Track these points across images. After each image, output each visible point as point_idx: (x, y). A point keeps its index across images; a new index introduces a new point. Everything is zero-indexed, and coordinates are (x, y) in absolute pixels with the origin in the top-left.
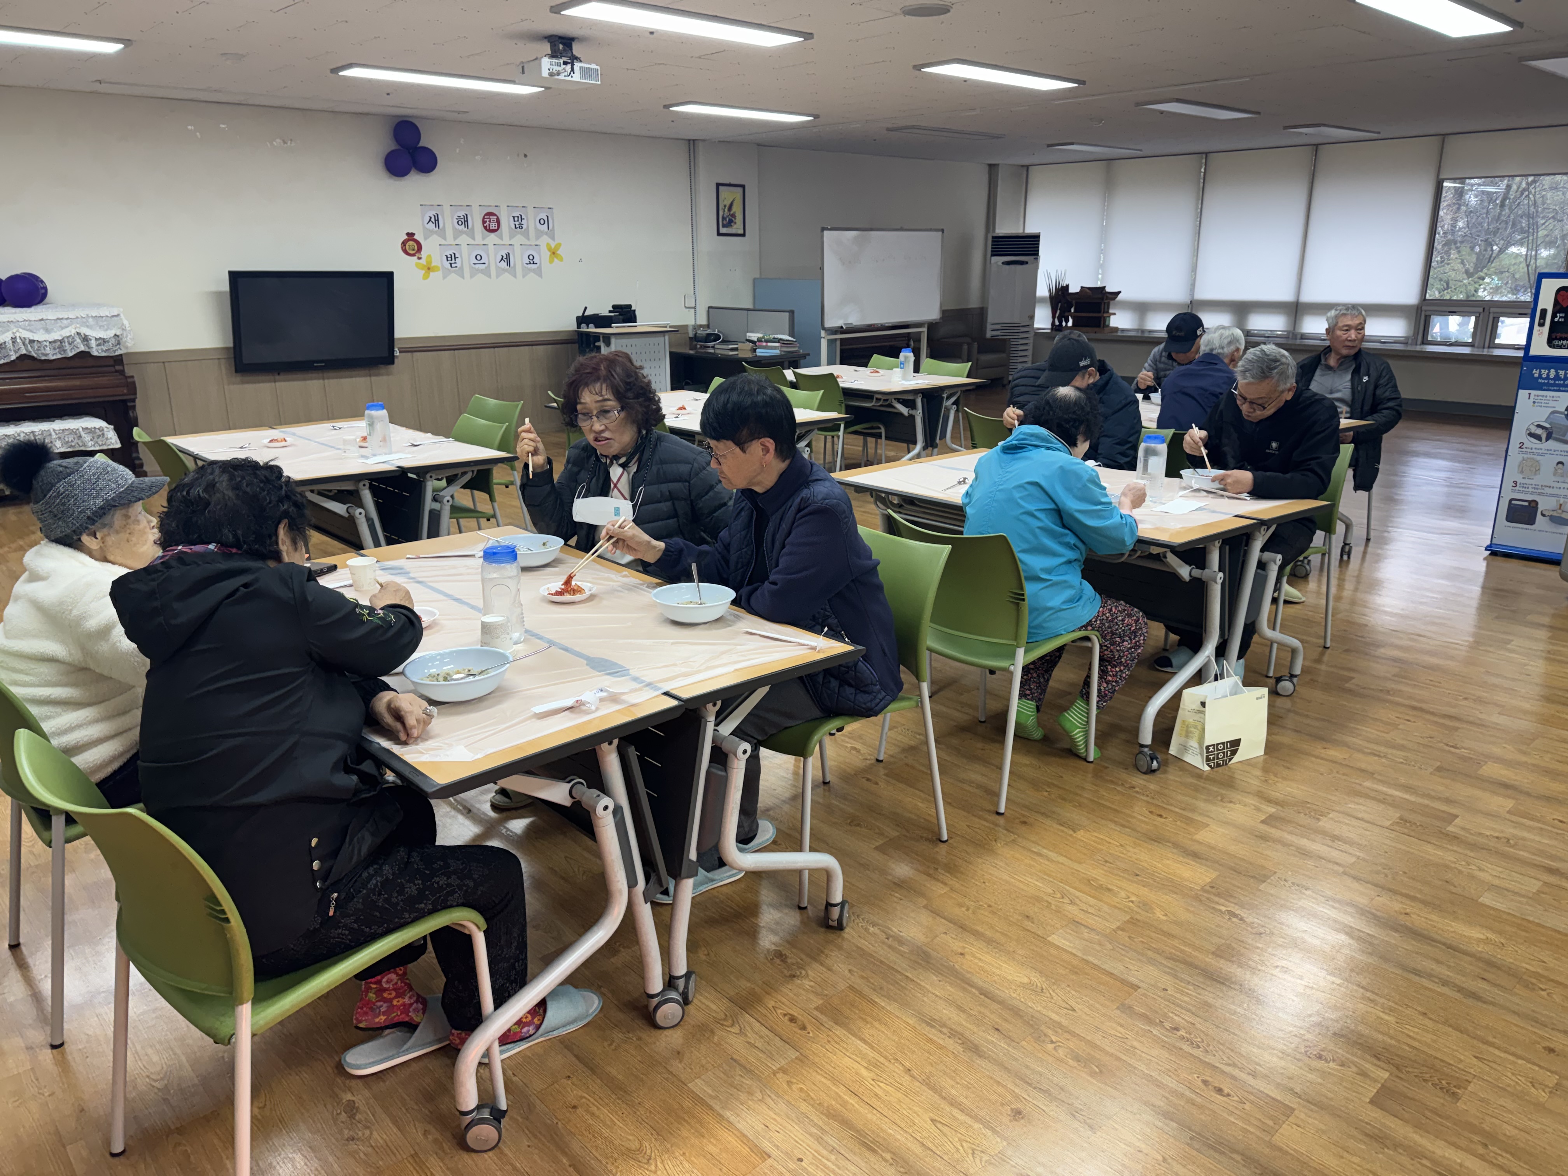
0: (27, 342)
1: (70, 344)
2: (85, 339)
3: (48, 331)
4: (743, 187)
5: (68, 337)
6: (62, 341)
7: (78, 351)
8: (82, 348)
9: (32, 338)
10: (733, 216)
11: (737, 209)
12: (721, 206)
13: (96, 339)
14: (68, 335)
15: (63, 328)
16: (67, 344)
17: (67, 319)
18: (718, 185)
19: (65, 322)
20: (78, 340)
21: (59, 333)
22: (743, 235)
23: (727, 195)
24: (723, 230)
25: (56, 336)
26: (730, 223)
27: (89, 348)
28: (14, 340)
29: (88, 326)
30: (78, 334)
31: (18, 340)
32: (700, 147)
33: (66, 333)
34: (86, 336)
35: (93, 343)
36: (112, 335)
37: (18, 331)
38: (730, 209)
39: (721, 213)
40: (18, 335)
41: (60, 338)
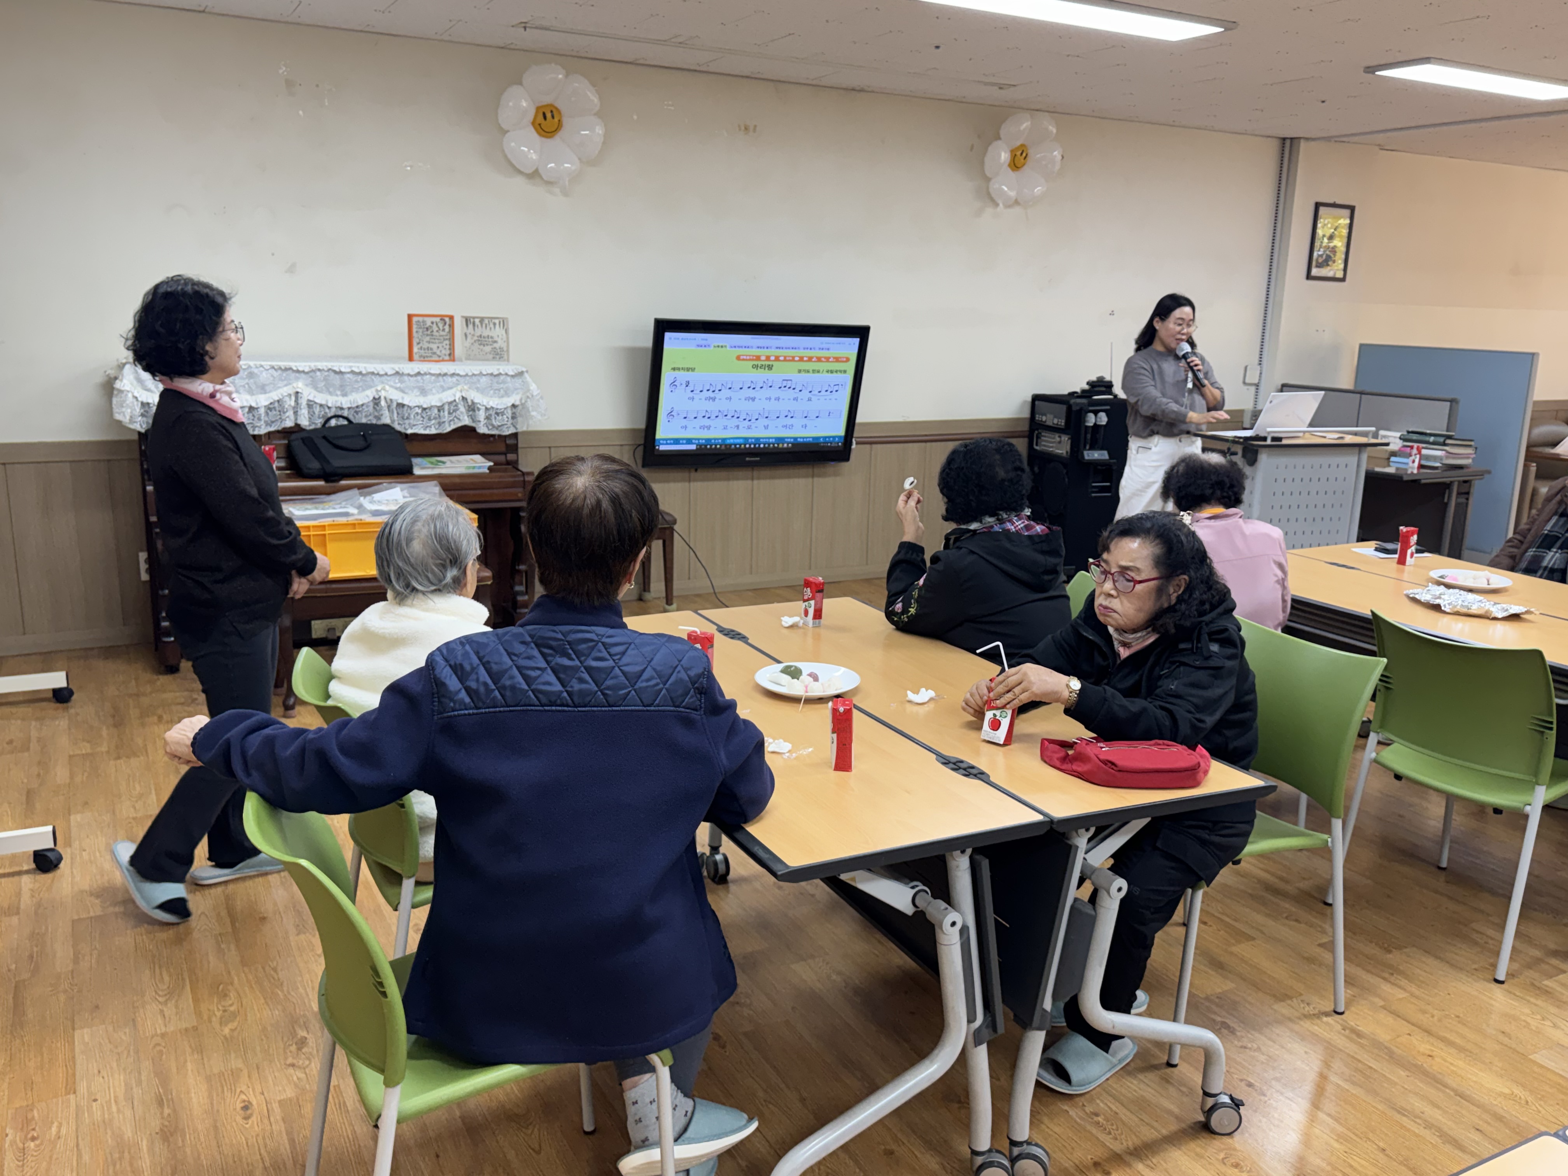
0: (395, 404)
1: (449, 413)
2: (472, 408)
3: (423, 392)
4: (1352, 208)
5: (450, 403)
6: (440, 409)
7: (460, 424)
8: (466, 421)
9: (400, 401)
10: (1333, 251)
11: (1340, 242)
13: (487, 409)
14: (451, 399)
15: (444, 389)
16: (446, 413)
17: (453, 375)
18: (1318, 205)
19: (449, 379)
20: (462, 409)
21: (438, 396)
22: (1343, 280)
23: (1328, 221)
24: (1315, 272)
25: (433, 400)
26: (1326, 262)
27: (474, 421)
28: (376, 401)
29: (478, 389)
30: (464, 399)
31: (383, 403)
33: (448, 396)
34: (473, 403)
35: (481, 415)
36: (510, 404)
37: (384, 389)
38: (1329, 241)
40: (383, 394)
41: (439, 404)
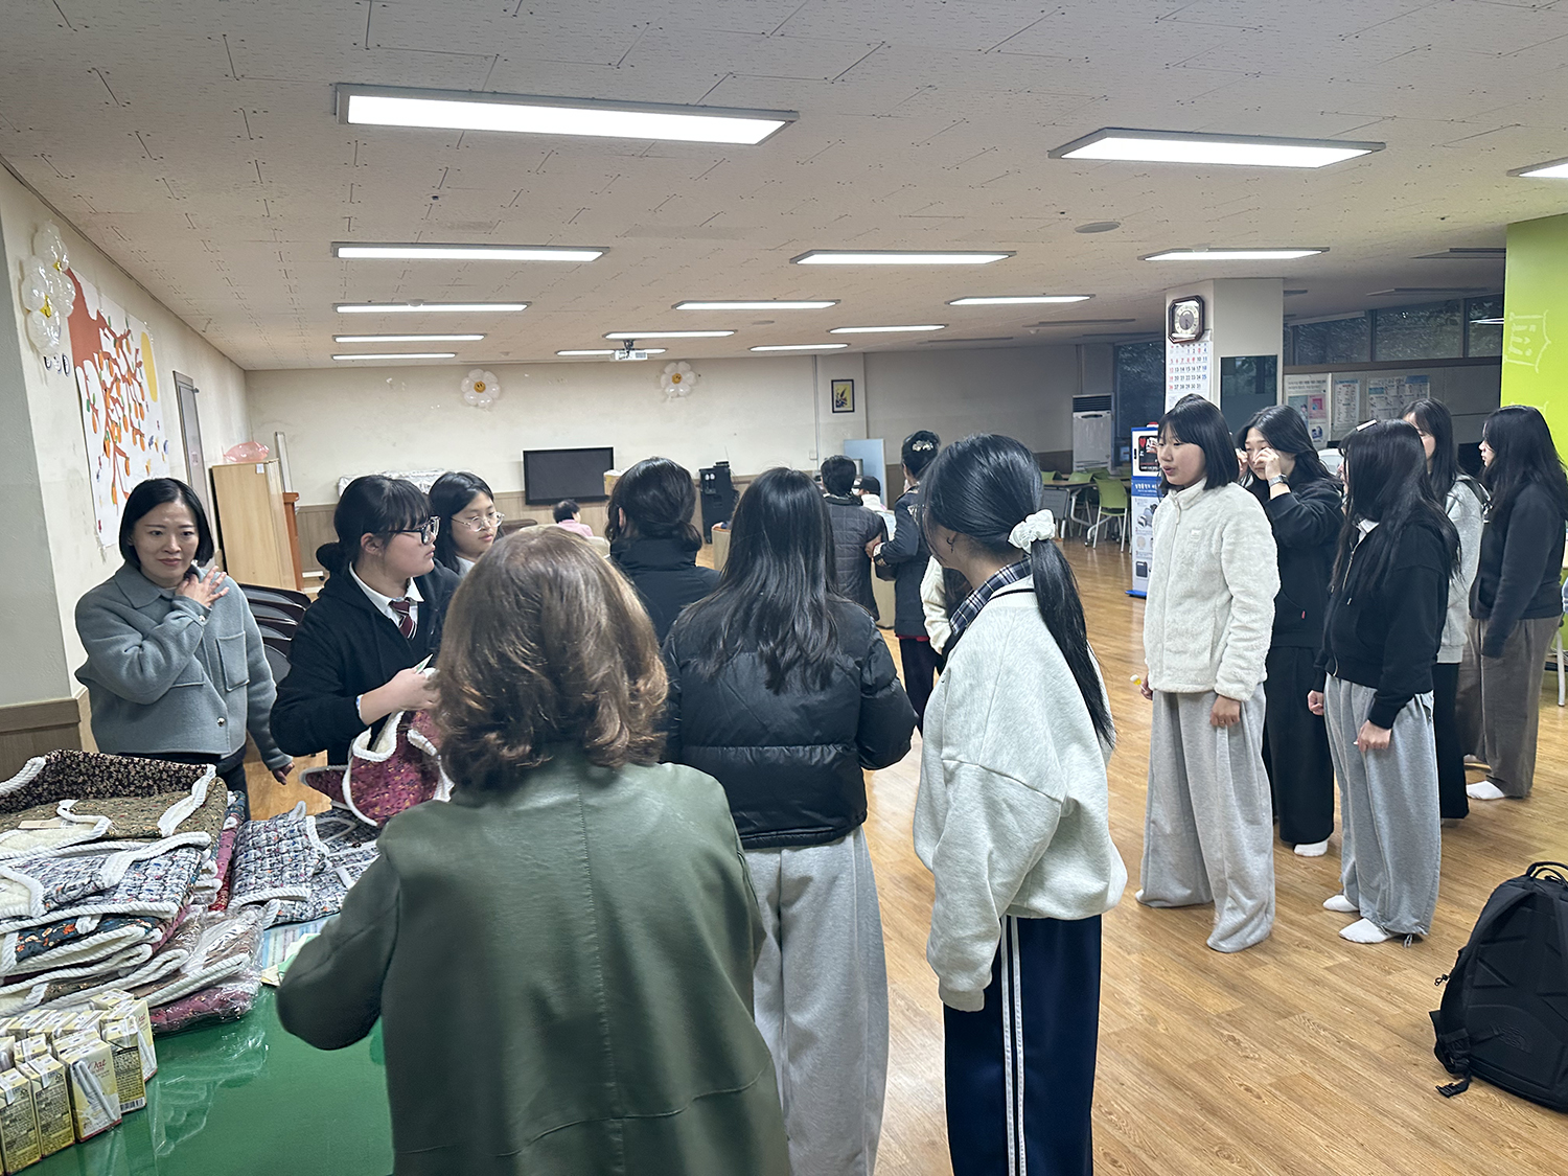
4: (852, 381)
10: (845, 399)
11: (848, 395)
12: (835, 394)
18: (833, 381)
22: (853, 411)
23: (839, 388)
24: (836, 409)
26: (842, 404)
32: (818, 358)
38: (842, 395)
39: (835, 398)
